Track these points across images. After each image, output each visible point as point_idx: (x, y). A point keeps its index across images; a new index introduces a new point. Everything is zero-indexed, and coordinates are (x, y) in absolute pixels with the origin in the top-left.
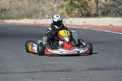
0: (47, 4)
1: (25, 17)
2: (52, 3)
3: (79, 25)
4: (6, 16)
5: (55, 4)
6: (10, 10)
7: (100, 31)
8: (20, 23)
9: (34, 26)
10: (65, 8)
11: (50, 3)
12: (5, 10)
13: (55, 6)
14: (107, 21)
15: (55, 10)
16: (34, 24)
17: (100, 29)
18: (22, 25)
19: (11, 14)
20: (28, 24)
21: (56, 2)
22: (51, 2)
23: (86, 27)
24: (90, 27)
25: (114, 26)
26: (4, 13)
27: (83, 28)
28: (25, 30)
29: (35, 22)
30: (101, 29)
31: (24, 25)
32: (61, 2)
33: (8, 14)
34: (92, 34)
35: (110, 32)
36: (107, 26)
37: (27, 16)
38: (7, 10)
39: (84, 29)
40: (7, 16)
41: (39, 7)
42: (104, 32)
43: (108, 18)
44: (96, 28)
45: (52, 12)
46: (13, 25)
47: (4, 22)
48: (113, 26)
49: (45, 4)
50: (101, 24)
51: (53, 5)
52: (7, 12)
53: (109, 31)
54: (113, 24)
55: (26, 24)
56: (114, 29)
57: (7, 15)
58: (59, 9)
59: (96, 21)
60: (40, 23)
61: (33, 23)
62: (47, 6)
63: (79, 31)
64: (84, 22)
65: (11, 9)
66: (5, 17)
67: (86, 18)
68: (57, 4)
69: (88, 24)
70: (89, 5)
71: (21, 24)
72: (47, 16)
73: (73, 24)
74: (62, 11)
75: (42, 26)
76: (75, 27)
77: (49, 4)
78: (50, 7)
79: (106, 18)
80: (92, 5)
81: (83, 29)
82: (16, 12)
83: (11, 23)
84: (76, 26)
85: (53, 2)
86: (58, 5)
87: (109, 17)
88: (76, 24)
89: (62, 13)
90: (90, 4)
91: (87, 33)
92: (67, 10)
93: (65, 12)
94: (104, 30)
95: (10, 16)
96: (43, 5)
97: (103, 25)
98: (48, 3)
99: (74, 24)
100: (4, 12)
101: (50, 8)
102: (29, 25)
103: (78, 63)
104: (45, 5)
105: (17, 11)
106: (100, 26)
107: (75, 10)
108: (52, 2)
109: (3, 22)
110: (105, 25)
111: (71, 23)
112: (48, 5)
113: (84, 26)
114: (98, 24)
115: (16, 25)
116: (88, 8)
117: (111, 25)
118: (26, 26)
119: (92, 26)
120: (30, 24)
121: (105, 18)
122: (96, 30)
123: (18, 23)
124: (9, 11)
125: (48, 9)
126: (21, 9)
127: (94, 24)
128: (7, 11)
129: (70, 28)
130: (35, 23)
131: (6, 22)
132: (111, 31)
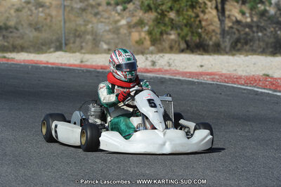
0: (106, 19)
1: (53, 45)
2: (116, 15)
3: (190, 73)
4: (8, 42)
5: (123, 18)
6: (17, 29)
7: (245, 89)
8: (47, 63)
9: (83, 71)
10: (147, 28)
11: (111, 14)
12: (7, 28)
13: (123, 22)
14: (255, 64)
15: (123, 31)
16: (80, 66)
17: (243, 85)
18: (53, 68)
19: (19, 37)
20: (65, 64)
21: (126, 14)
22: (113, 13)
23: (208, 77)
24: (217, 77)
25: (276, 79)
26: (4, 36)
27: (202, 79)
28: (64, 80)
29: (82, 62)
30: (246, 84)
31: (59, 69)
32: (136, 14)
33: (12, 37)
34: (228, 96)
35: (270, 92)
36: (258, 76)
37: (58, 44)
38: (10, 27)
39: (206, 84)
40: (11, 43)
41: (86, 25)
42: (256, 93)
43: (255, 56)
44: (234, 82)
45: (116, 36)
46: (32, 66)
47: (8, 59)
48: (272, 78)
49: (99, 17)
50: (243, 71)
51: (118, 21)
52: (11, 32)
53: (267, 89)
54: (270, 73)
55: (61, 64)
56: (278, 86)
57: (11, 40)
58: (133, 30)
59: (228, 63)
60: (94, 64)
61: (77, 62)
62: (104, 22)
63: (194, 87)
64: (202, 66)
65: (20, 27)
66: (6, 44)
67: (202, 55)
68: (127, 18)
69: (210, 71)
70: (204, 23)
71: (50, 66)
72: (105, 47)
73: (174, 68)
74: (140, 35)
75: (101, 70)
76: (181, 78)
77: (109, 18)
78: (111, 24)
79: (250, 56)
80: (209, 22)
81: (201, 83)
82: (31, 34)
83: (24, 61)
84: (184, 74)
85: (119, 14)
86: (129, 20)
87: (258, 55)
88: (181, 70)
89: (140, 40)
90: (207, 20)
91: (215, 93)
92: (150, 33)
93: (147, 37)
94: (254, 87)
95: (19, 42)
96: (94, 20)
97: (247, 74)
98: (106, 15)
99: (176, 70)
100: (4, 33)
101: (111, 27)
102: (70, 69)
103: (214, 174)
104: (99, 19)
105: (34, 30)
106: (240, 77)
107: (170, 34)
108: (117, 12)
109: (5, 57)
110: (253, 73)
111: (170, 66)
112: (107, 21)
113: (201, 74)
114: (236, 70)
115: (40, 68)
116: (200, 30)
117: (268, 76)
118: (63, 69)
119: (221, 75)
120: (71, 65)
121: (247, 56)
122: (235, 86)
123: (41, 62)
124: (15, 31)
125: (107, 28)
126: (43, 26)
127: (224, 72)
128: (11, 30)
129: (170, 79)
130: (83, 64)
131: (13, 59)
132: (270, 89)
